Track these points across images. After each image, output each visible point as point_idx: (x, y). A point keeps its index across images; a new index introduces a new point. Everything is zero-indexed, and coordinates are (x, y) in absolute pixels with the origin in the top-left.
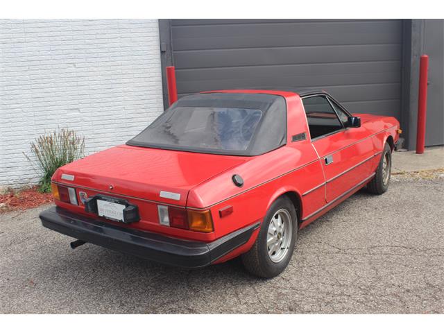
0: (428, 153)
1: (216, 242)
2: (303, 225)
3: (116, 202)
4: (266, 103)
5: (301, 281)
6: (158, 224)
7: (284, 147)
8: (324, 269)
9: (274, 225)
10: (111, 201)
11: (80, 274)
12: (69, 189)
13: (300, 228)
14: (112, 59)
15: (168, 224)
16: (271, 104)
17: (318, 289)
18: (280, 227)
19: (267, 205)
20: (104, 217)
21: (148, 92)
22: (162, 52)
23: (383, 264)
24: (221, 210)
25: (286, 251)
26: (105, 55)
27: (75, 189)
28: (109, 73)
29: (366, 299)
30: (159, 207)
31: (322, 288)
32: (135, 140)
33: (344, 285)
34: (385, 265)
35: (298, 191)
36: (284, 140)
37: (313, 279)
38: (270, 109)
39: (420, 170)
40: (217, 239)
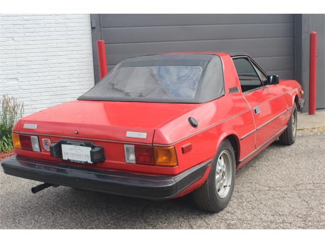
0: (318, 114)
1: (179, 175)
2: (240, 165)
3: (81, 145)
4: (205, 61)
5: (245, 213)
6: (124, 163)
7: (223, 97)
8: (261, 203)
9: (219, 165)
10: (76, 145)
11: (41, 217)
12: (32, 137)
13: (238, 168)
14: (47, 34)
15: (134, 162)
16: (209, 62)
17: (261, 219)
18: (224, 166)
19: (216, 145)
20: (68, 161)
21: (80, 64)
22: (93, 28)
23: (310, 197)
24: (183, 146)
25: (228, 189)
26: (42, 30)
27: (38, 136)
28: (45, 46)
29: (306, 224)
30: (125, 146)
31: (265, 218)
32: (85, 95)
33: (283, 215)
34: (313, 198)
35: (237, 135)
36: (223, 91)
37: (255, 211)
38: (208, 66)
39: (317, 127)
40: (180, 173)
